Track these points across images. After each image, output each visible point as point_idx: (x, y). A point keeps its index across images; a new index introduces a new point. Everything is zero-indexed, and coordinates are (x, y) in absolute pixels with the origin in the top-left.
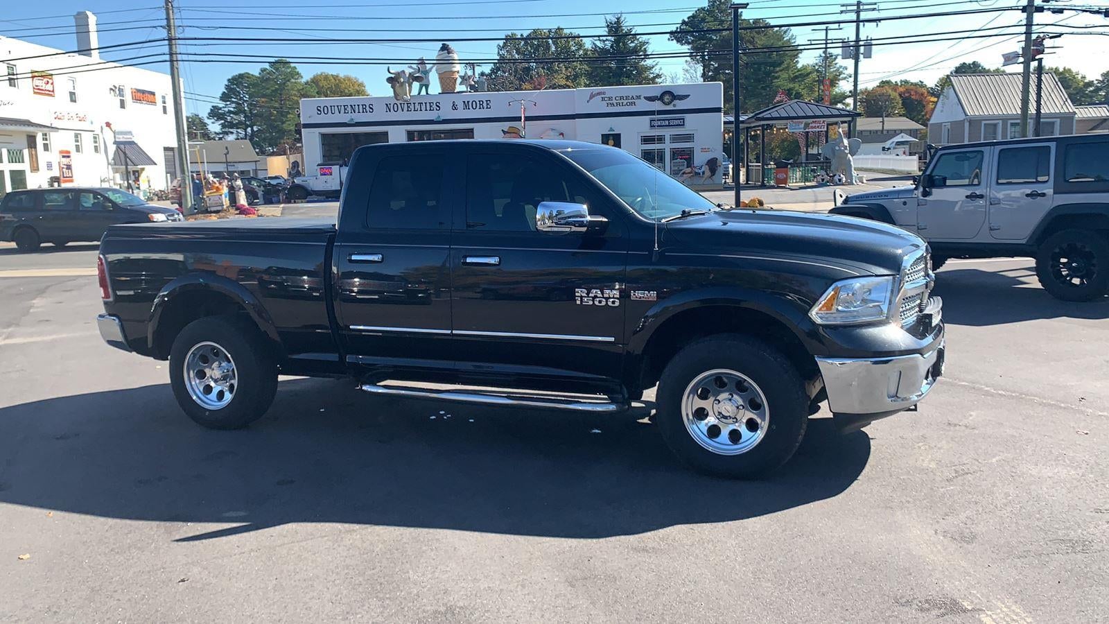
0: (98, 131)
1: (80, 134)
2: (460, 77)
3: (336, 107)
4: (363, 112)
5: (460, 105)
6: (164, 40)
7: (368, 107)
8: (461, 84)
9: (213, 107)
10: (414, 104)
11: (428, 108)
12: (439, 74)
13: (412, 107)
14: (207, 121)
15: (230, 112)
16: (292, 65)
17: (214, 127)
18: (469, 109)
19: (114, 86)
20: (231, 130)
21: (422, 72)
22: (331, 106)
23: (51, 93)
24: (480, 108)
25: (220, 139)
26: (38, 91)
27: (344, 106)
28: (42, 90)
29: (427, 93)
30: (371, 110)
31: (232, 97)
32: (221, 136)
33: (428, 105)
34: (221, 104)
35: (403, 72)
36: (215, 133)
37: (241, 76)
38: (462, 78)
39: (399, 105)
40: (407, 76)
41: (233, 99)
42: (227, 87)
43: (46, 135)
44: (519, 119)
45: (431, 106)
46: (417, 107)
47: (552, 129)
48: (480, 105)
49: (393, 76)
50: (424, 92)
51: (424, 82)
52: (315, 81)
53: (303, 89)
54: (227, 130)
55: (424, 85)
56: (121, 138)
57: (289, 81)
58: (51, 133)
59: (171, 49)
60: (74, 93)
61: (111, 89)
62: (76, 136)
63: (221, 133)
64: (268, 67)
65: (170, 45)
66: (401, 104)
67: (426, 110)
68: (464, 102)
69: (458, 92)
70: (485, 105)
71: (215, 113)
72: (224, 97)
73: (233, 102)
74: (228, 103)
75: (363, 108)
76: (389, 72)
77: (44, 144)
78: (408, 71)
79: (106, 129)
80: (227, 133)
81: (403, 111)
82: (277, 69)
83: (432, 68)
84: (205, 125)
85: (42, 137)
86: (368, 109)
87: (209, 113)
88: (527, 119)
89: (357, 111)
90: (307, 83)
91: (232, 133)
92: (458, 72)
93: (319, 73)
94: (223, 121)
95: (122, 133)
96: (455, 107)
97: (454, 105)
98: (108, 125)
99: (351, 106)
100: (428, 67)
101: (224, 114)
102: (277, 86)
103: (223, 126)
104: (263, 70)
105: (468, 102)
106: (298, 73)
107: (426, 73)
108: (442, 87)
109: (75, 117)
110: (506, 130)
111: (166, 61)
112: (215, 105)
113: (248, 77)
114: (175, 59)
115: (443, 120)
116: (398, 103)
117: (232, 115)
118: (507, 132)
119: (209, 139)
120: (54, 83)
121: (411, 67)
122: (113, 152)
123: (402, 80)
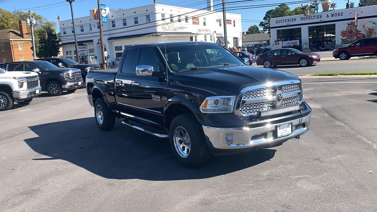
0: (212, 34)
1: (206, 35)
2: (331, 5)
3: (283, 20)
4: (292, 21)
5: (330, 16)
6: (221, 4)
7: (294, 19)
8: (331, 7)
9: (261, 22)
10: (312, 16)
11: (317, 18)
12: (322, 4)
13: (311, 18)
14: (258, 27)
15: (266, 23)
16: (287, 5)
17: (261, 29)
18: (334, 16)
19: (218, 19)
20: (267, 29)
21: (315, 4)
22: (281, 20)
23: (198, 24)
24: (338, 16)
25: (263, 33)
26: (194, 23)
27: (286, 20)
28: (195, 23)
29: (317, 12)
30: (295, 20)
31: (267, 18)
32: (263, 32)
33: (317, 16)
34: (264, 21)
35: (308, 5)
36: (261, 31)
37: (271, 11)
38: (332, 5)
39: (306, 18)
40: (309, 6)
41: (268, 19)
42: (266, 15)
43: (196, 36)
44: (354, 19)
45: (318, 17)
46: (313, 17)
47: (370, 22)
48: (338, 14)
49: (304, 7)
50: (316, 11)
51: (316, 8)
52: (296, 10)
53: (290, 13)
54: (265, 29)
55: (316, 9)
56: (219, 36)
57: (285, 11)
58: (198, 36)
59: (223, 7)
60: (205, 23)
61: (217, 20)
62: (205, 36)
63: (263, 31)
64: (278, 7)
65: (223, 6)
66: (306, 17)
67: (316, 18)
68: (332, 14)
69: (330, 11)
70: (340, 14)
71: (262, 24)
72: (265, 19)
73: (268, 20)
74: (266, 20)
75: (292, 20)
76: (302, 6)
77: (195, 39)
78: (309, 4)
79: (214, 33)
80: (265, 31)
81: (307, 19)
82: (281, 7)
83: (319, 3)
84: (258, 28)
85: (195, 37)
86: (294, 20)
87: (259, 24)
88: (358, 18)
89: (290, 21)
90: (292, 11)
91: (267, 30)
92: (330, 3)
93: (297, 7)
94: (264, 27)
95: (219, 34)
96: (328, 16)
97: (327, 16)
98: (215, 32)
99: (288, 19)
100: (318, 2)
101: (264, 24)
102: (281, 13)
103: (264, 28)
104: (276, 8)
105: (333, 14)
106: (288, 8)
107: (317, 5)
108: (323, 9)
109: (205, 30)
110: (349, 24)
111: (222, 11)
112: (261, 21)
113: (273, 11)
114: (224, 10)
115: (323, 22)
116: (305, 17)
117: (267, 24)
118: (350, 24)
119: (259, 33)
120: (199, 20)
121: (311, 3)
122: (217, 40)
123: (307, 8)
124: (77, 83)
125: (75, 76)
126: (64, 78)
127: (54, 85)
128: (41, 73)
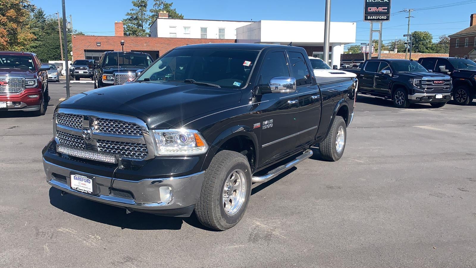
124: (434, 95)
125: (433, 85)
126: (413, 85)
127: (401, 93)
128: (391, 76)
